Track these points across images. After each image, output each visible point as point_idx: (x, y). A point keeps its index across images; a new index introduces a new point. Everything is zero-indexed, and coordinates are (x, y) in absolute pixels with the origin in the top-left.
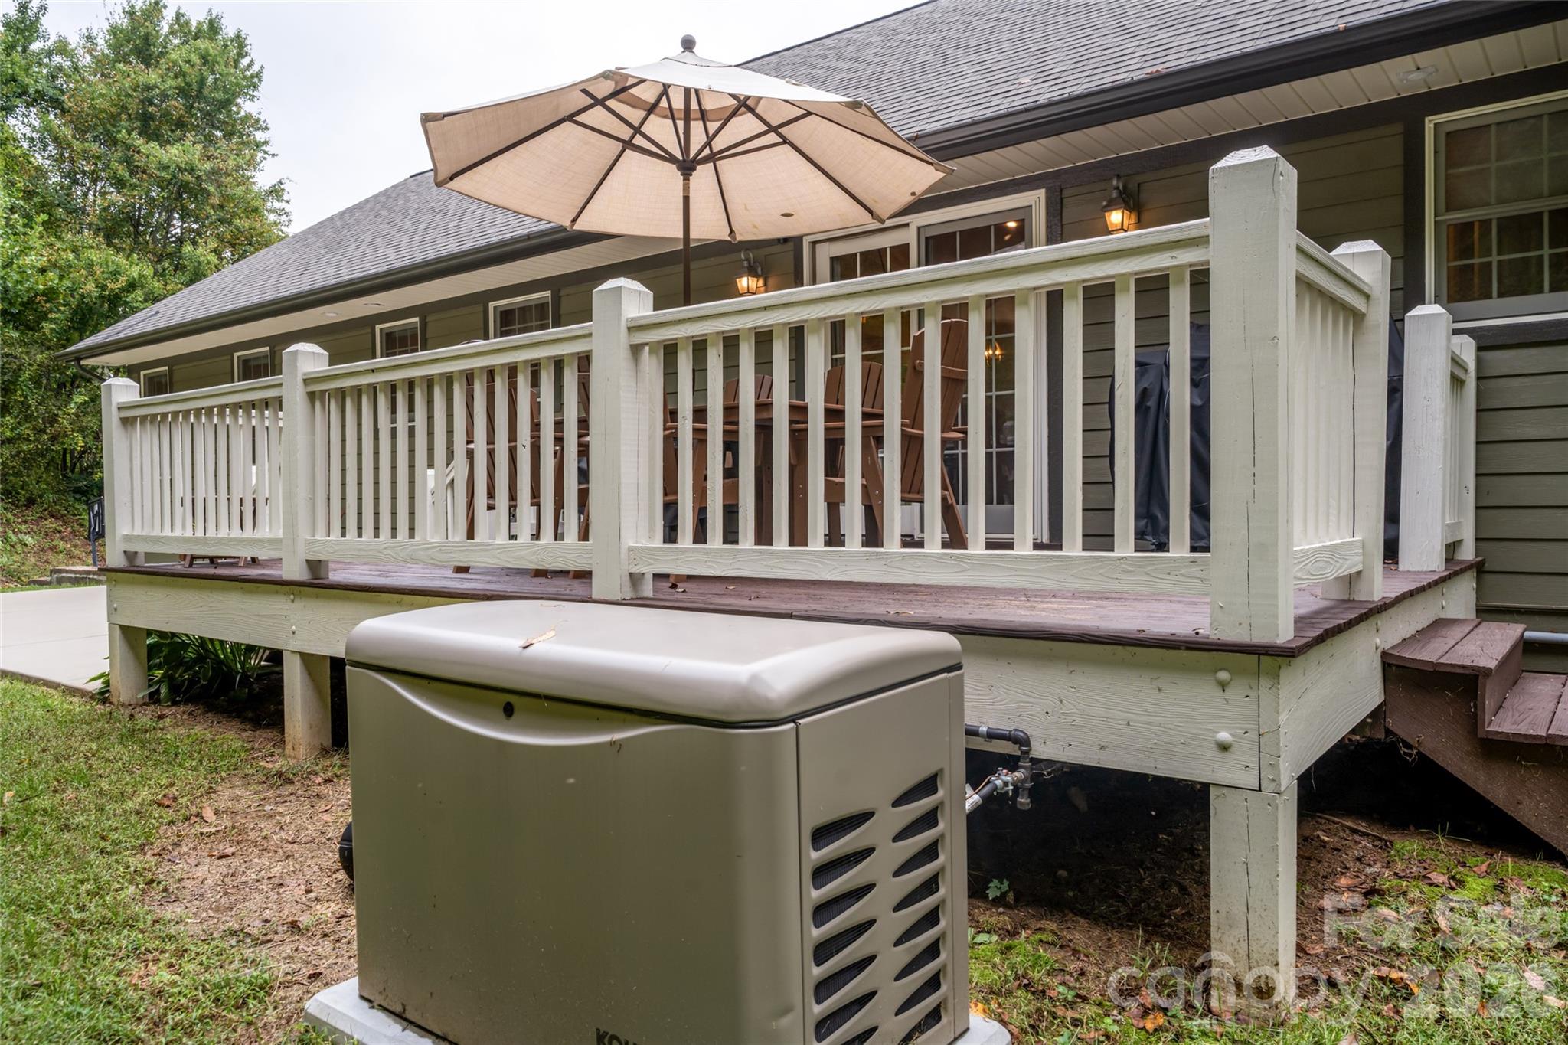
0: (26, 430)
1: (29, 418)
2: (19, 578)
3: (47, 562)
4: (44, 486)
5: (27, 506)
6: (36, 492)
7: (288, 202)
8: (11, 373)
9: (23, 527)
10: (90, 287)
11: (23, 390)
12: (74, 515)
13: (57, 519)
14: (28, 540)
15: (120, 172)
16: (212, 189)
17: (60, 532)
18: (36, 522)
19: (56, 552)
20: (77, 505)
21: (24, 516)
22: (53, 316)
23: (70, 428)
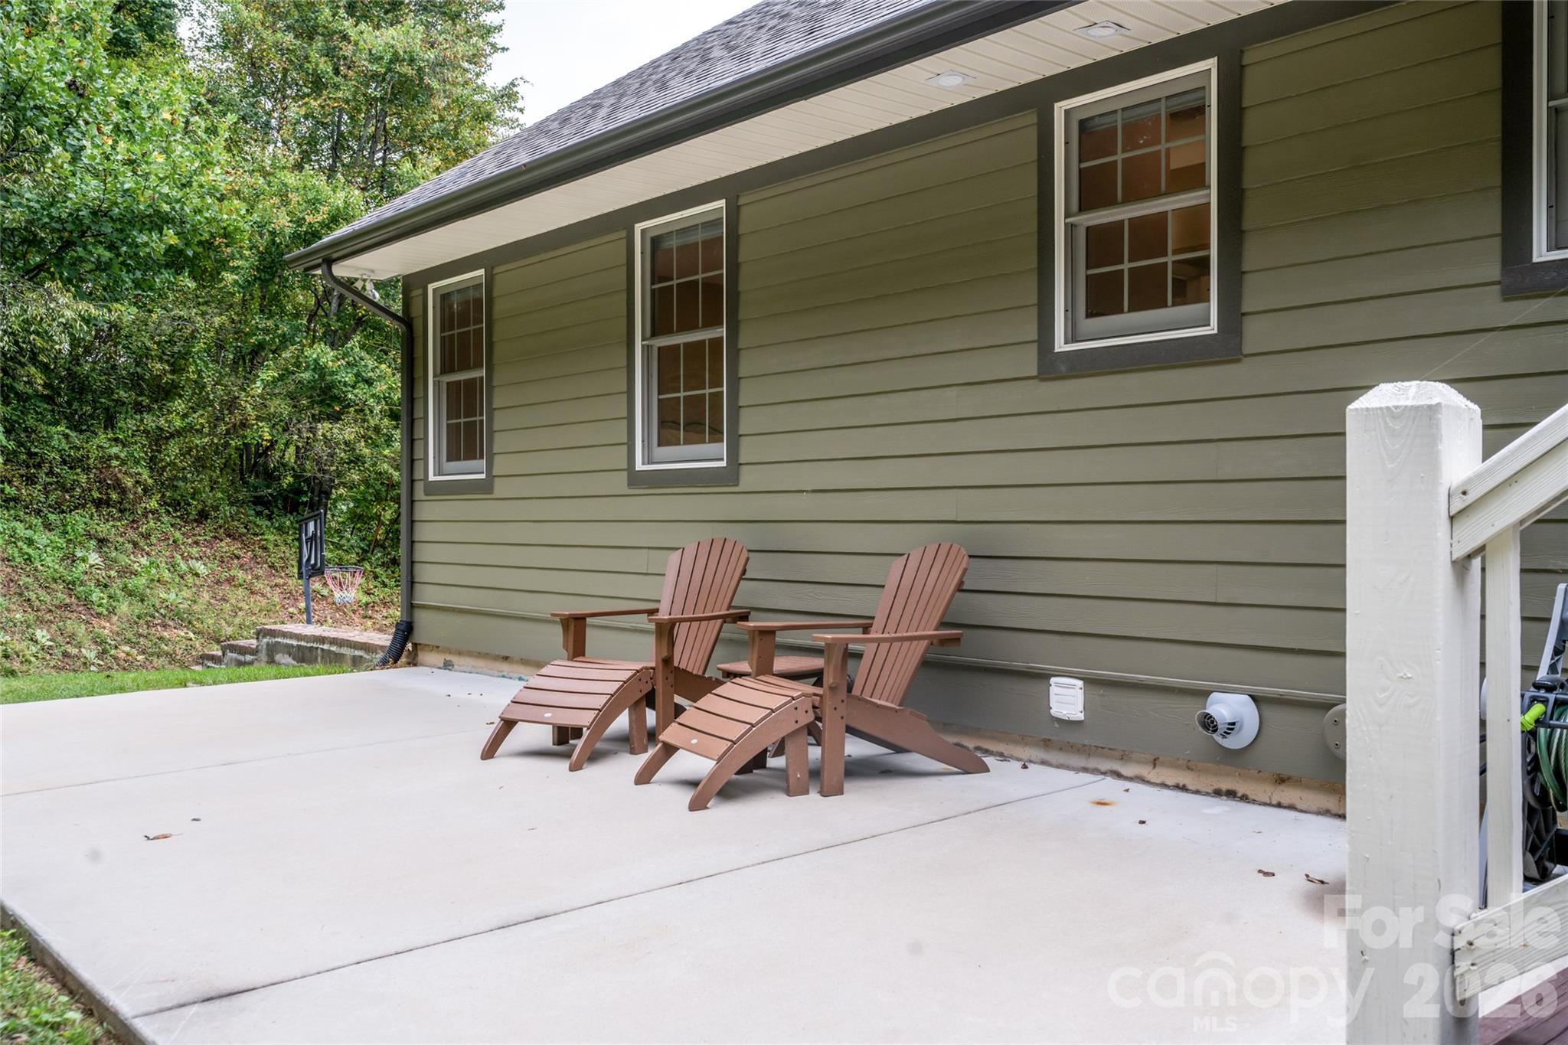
0: (199, 418)
1: (204, 402)
2: (190, 623)
3: (224, 599)
4: (220, 495)
5: (199, 522)
6: (209, 502)
7: (521, 110)
8: (182, 343)
9: (194, 551)
10: (282, 221)
11: (197, 365)
12: (256, 535)
13: (234, 539)
14: (200, 567)
15: (321, 66)
16: (435, 84)
17: (238, 558)
18: (209, 544)
19: (235, 586)
20: (259, 522)
21: (194, 535)
22: (235, 263)
23: (253, 414)
